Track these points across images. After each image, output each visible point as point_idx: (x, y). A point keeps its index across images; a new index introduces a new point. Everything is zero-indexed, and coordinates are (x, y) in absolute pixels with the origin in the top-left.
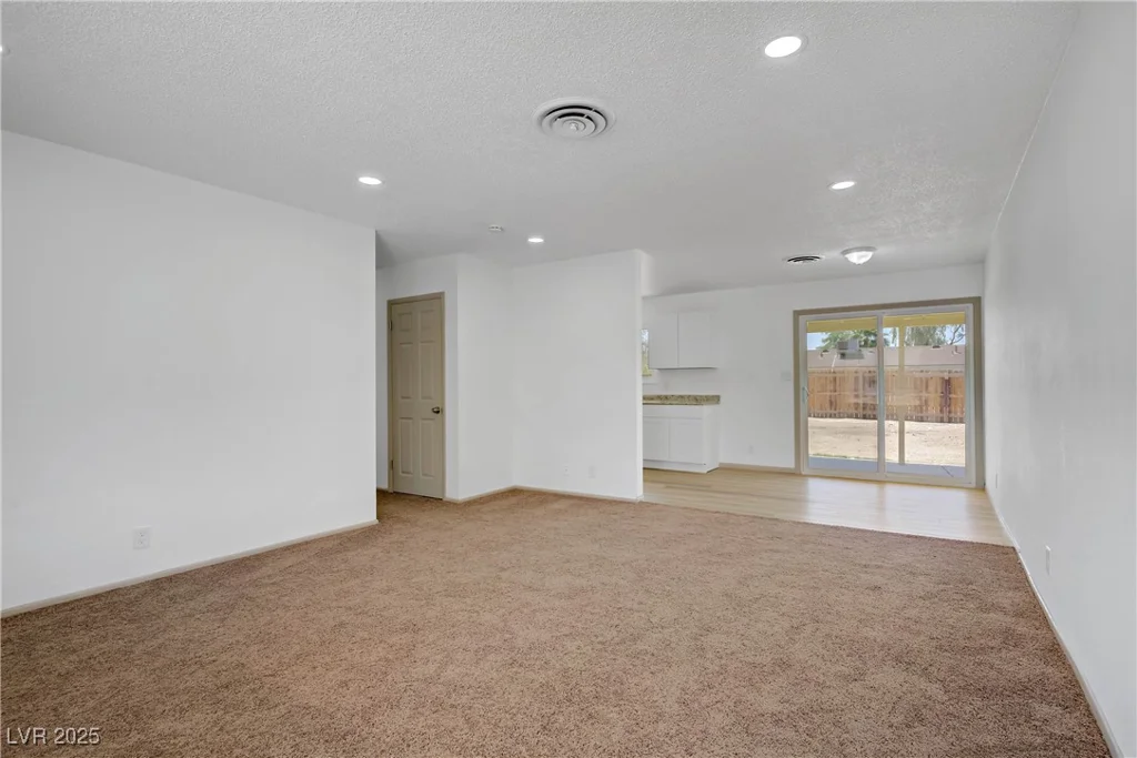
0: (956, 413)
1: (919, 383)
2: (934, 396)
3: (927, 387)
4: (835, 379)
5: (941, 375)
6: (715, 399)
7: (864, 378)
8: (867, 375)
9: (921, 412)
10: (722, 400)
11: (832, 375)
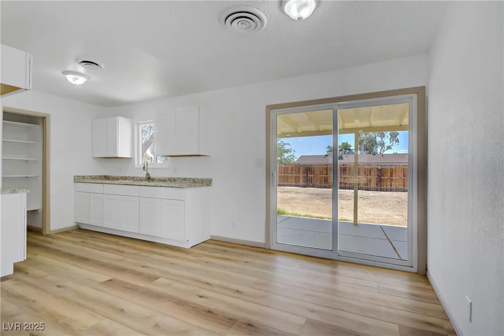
0: (384, 185)
1: (366, 171)
2: (374, 178)
3: (370, 173)
4: (327, 168)
5: (377, 167)
6: (208, 182)
7: (341, 168)
8: (343, 167)
9: (368, 185)
10: (214, 183)
11: (326, 166)
